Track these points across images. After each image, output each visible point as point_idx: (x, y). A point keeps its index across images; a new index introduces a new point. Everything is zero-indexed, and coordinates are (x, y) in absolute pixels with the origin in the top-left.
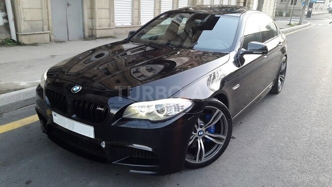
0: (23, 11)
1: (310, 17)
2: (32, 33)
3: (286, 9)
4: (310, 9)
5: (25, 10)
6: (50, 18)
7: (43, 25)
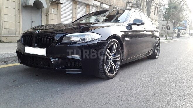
0: (4, 23)
1: (179, 37)
2: (9, 36)
3: (165, 33)
4: (179, 33)
5: (5, 22)
6: (21, 28)
7: (16, 31)
